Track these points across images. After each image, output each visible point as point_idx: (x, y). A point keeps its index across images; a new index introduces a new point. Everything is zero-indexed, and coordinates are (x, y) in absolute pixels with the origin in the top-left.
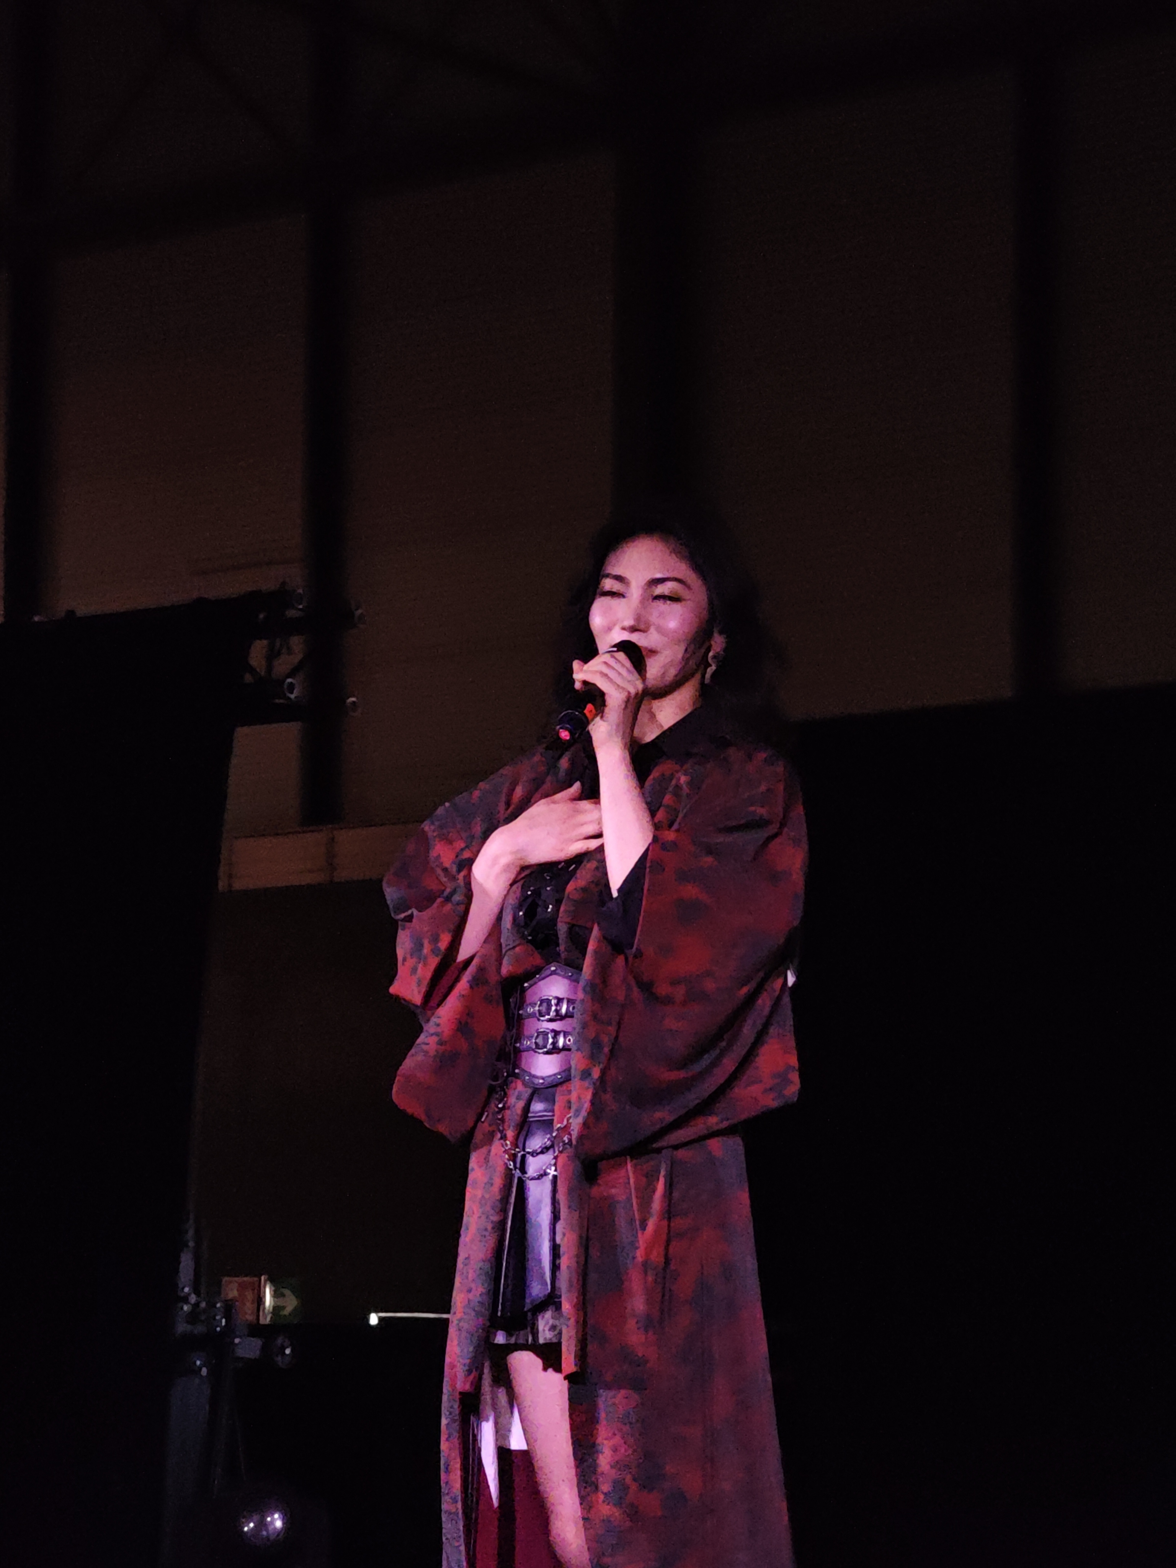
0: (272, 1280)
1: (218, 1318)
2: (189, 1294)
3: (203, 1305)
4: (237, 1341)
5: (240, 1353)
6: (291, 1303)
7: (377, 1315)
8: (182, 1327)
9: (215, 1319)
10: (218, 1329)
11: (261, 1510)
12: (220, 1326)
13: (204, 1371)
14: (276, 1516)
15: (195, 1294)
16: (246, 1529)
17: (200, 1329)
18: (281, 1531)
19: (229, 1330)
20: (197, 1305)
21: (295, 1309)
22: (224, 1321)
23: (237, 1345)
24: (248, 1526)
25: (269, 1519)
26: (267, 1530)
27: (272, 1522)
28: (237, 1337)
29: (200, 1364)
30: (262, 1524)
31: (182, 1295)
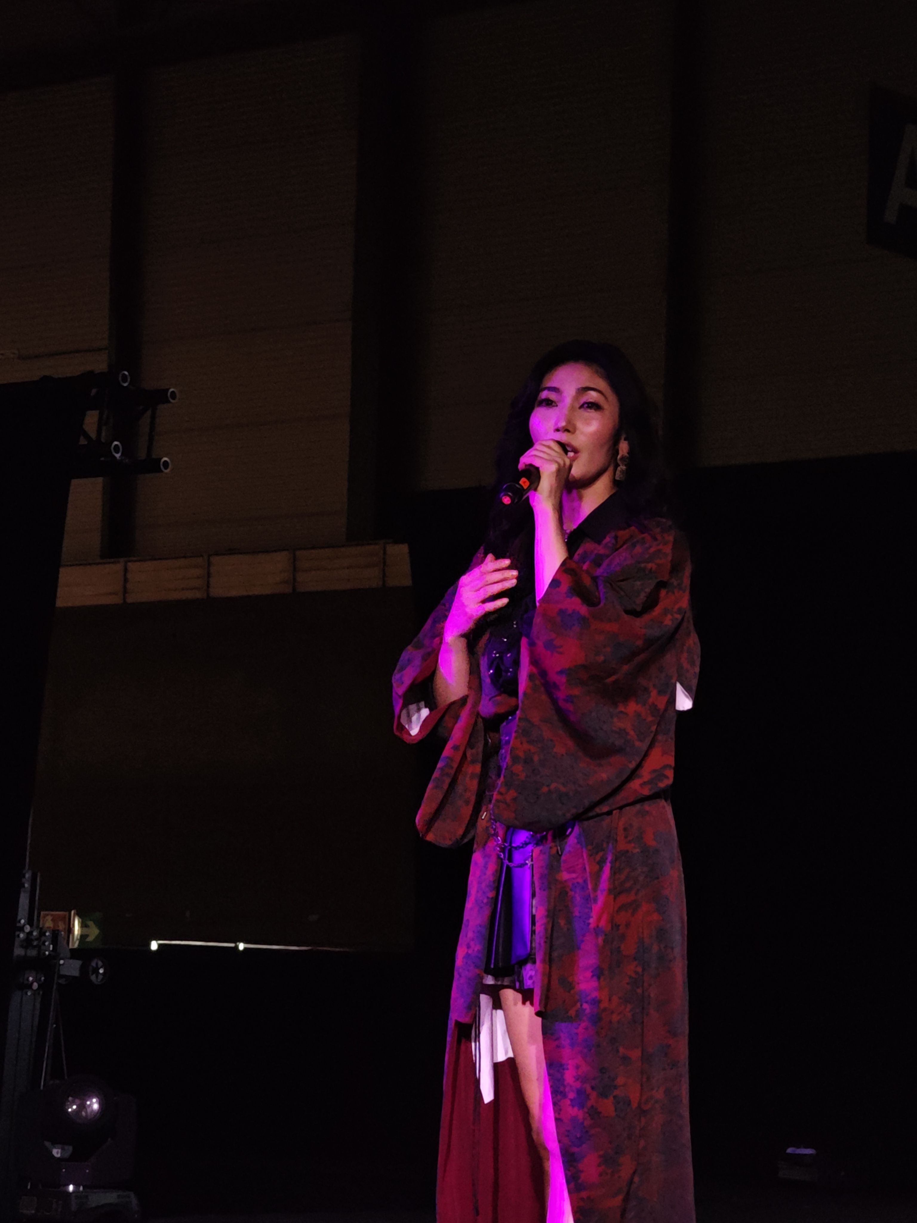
0: (79, 915)
1: (47, 943)
2: (24, 925)
3: (35, 934)
4: (62, 962)
5: (64, 972)
6: (94, 932)
7: (157, 943)
8: (18, 951)
9: (44, 944)
10: (47, 953)
11: (82, 1095)
12: (49, 950)
13: (35, 986)
14: (94, 1100)
15: (29, 924)
16: (70, 1110)
17: (33, 953)
18: (97, 1113)
19: (56, 955)
20: (30, 933)
21: (97, 937)
22: (51, 946)
23: (60, 965)
24: (71, 1107)
25: (88, 1103)
26: (86, 1112)
27: (90, 1106)
28: (62, 959)
29: (32, 980)
30: (82, 1106)
31: (18, 925)
